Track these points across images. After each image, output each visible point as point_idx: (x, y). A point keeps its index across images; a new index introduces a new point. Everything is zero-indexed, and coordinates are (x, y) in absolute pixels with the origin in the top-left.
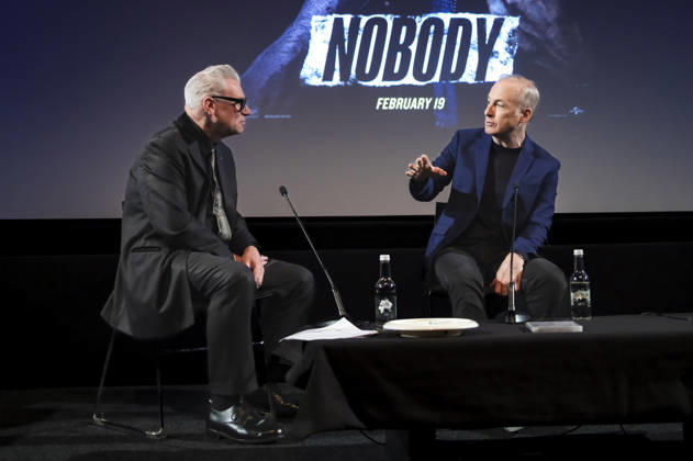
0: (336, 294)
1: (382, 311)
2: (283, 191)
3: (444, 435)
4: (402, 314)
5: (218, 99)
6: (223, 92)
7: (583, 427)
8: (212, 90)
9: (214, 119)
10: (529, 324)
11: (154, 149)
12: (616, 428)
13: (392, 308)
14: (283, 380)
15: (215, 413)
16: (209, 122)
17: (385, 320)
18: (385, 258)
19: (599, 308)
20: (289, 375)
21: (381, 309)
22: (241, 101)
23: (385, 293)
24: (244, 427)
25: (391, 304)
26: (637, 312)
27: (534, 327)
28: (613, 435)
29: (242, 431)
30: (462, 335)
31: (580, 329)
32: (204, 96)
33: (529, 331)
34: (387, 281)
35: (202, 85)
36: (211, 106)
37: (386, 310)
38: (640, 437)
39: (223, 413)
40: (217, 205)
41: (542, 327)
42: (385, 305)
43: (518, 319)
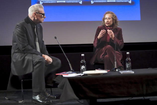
0: (70, 65)
1: (82, 69)
3: (99, 100)
4: (87, 70)
5: (37, 13)
6: (39, 11)
7: (133, 98)
8: (36, 11)
9: (36, 18)
10: (120, 72)
11: (17, 26)
12: (142, 98)
13: (85, 68)
14: (57, 87)
15: (34, 97)
16: (34, 19)
17: (83, 71)
18: (83, 55)
20: (58, 86)
21: (82, 68)
22: (43, 14)
23: (83, 64)
24: (41, 100)
25: (84, 67)
26: (147, 68)
27: (122, 72)
28: (141, 100)
29: (41, 101)
30: (103, 75)
31: (133, 72)
32: (34, 12)
33: (121, 73)
34: (84, 61)
35: (33, 9)
36: (35, 15)
37: (83, 69)
38: (148, 100)
39: (36, 97)
40: (37, 41)
41: (124, 72)
42: (83, 67)
43: (117, 70)
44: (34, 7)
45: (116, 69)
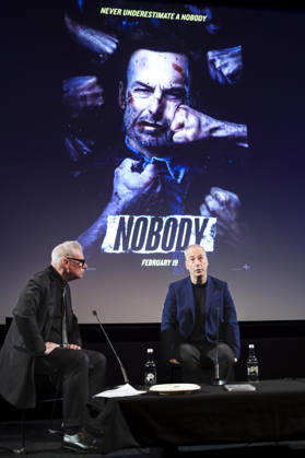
0: (123, 371)
2: (95, 313)
4: (159, 382)
5: (71, 259)
6: (73, 256)
8: (67, 254)
10: (227, 386)
12: (273, 443)
13: (154, 378)
16: (65, 272)
17: (150, 385)
18: (150, 351)
19: (262, 376)
21: (148, 379)
22: (82, 261)
23: (150, 370)
25: (153, 376)
26: (283, 378)
27: (231, 388)
28: (272, 446)
31: (253, 389)
32: (63, 257)
33: (227, 390)
34: (152, 363)
35: (62, 252)
36: (66, 263)
37: (151, 379)
38: (287, 447)
42: (150, 377)
43: (221, 383)
44: (62, 248)
45: (218, 380)
